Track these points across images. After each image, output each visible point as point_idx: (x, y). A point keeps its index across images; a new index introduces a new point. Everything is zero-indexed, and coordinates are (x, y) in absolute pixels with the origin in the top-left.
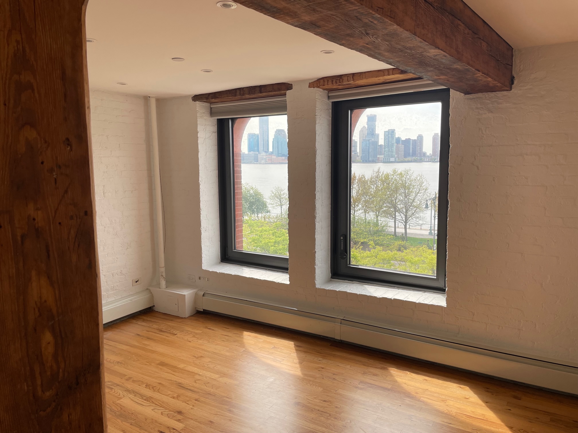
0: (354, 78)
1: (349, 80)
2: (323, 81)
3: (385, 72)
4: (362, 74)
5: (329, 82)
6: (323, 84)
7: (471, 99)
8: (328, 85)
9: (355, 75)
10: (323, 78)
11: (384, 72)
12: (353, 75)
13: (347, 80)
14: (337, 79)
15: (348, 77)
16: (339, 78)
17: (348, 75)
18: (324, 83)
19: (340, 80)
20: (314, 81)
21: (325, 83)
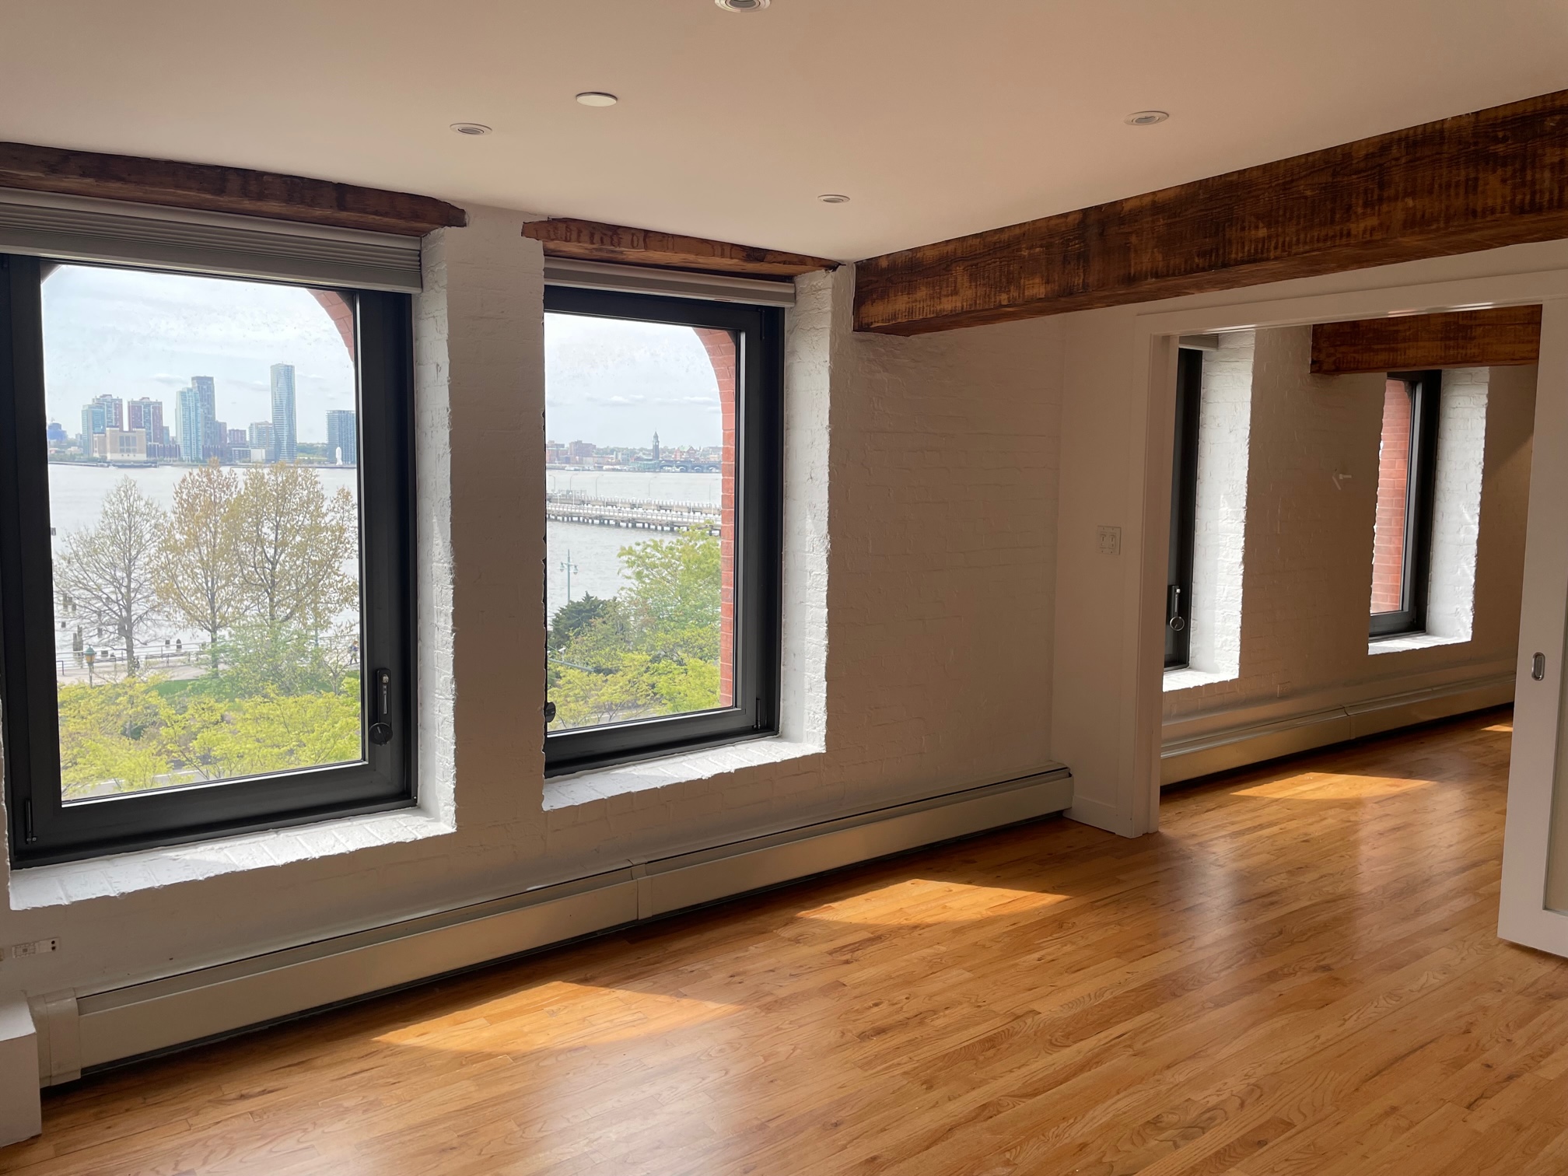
0: (648, 243)
1: (635, 244)
2: (567, 227)
3: (715, 247)
4: (666, 238)
5: (582, 235)
6: (566, 238)
7: (862, 341)
8: (579, 242)
9: (651, 235)
10: (568, 222)
11: (713, 247)
12: (647, 233)
13: (630, 242)
14: (605, 235)
15: (633, 235)
16: (610, 233)
17: (633, 231)
18: (568, 234)
19: (611, 237)
20: (540, 222)
21: (570, 235)
